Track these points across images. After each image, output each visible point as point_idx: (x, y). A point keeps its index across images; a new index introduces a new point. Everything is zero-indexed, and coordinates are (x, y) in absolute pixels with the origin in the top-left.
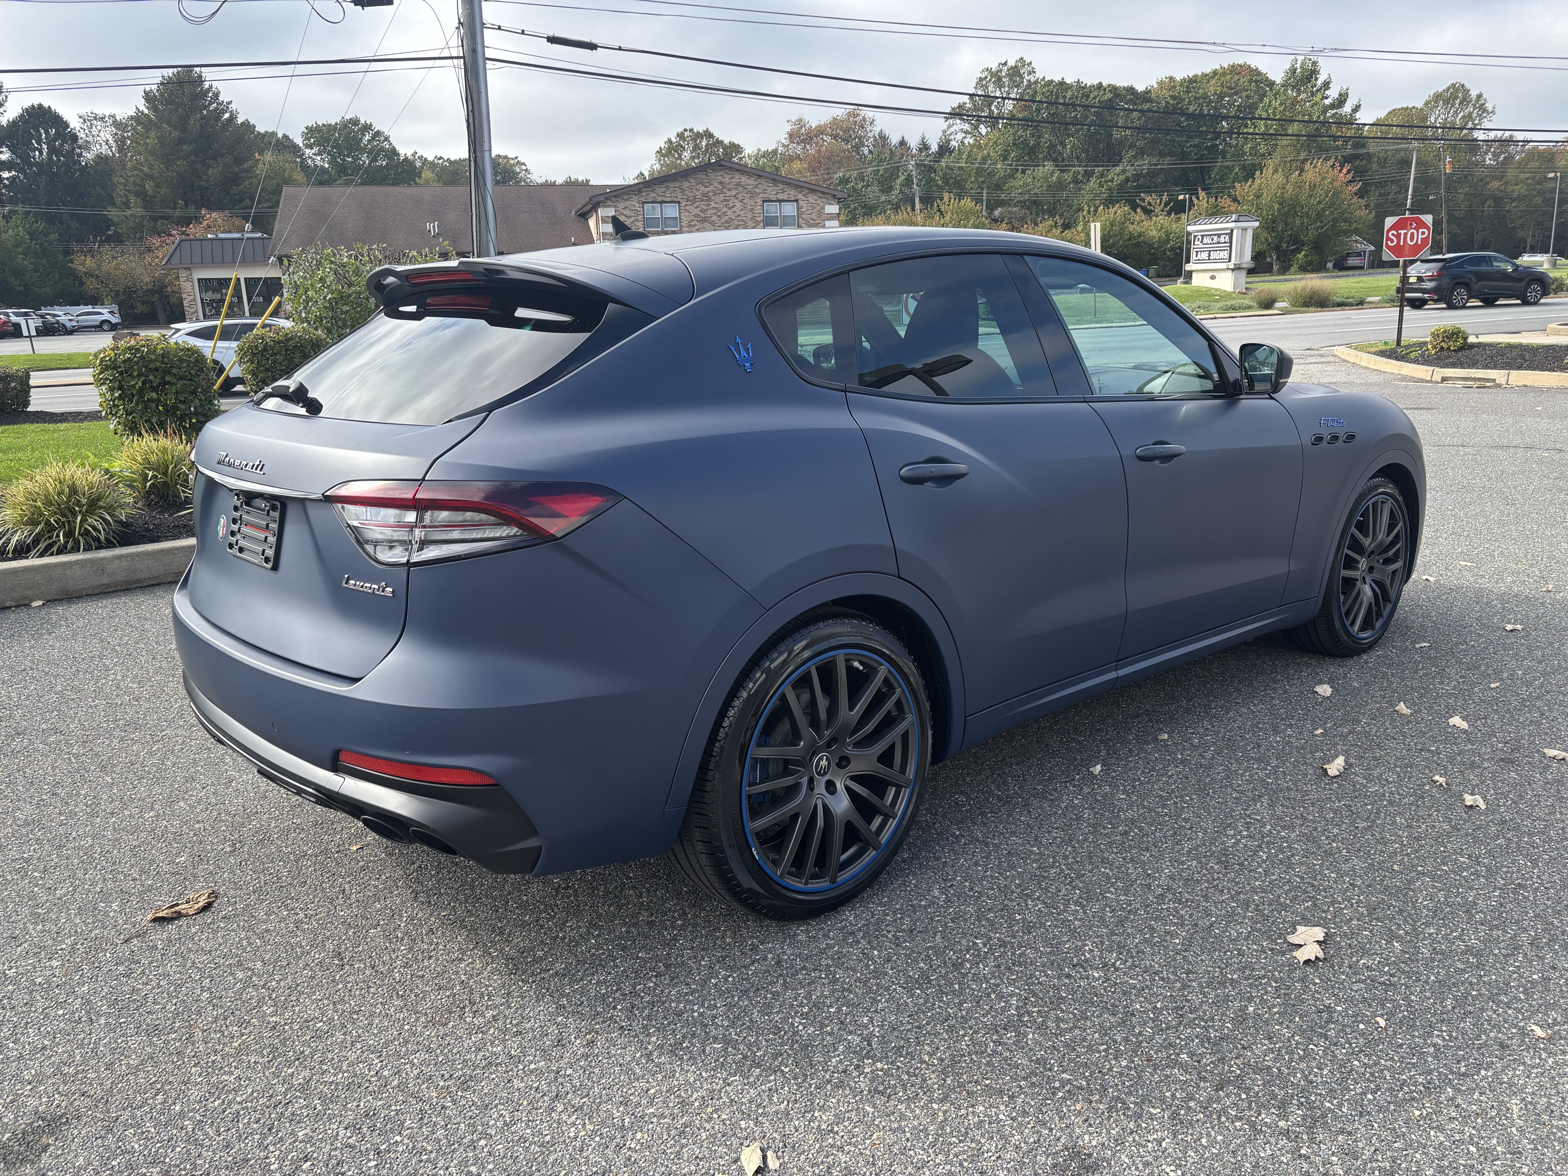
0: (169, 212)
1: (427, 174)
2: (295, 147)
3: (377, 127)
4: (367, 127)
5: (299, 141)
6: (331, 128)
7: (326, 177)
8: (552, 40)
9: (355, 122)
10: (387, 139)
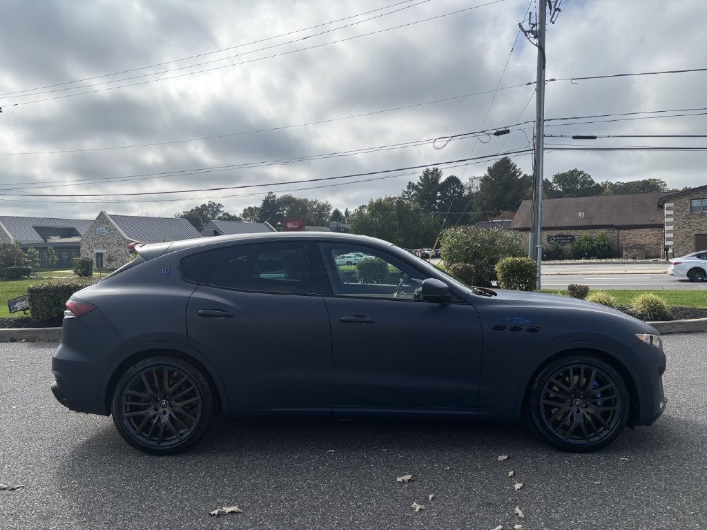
0: (491, 212)
1: (608, 190)
2: (550, 183)
3: (585, 172)
4: (581, 173)
5: (551, 180)
6: (564, 175)
7: (560, 194)
8: (575, 137)
9: (575, 171)
10: (589, 177)
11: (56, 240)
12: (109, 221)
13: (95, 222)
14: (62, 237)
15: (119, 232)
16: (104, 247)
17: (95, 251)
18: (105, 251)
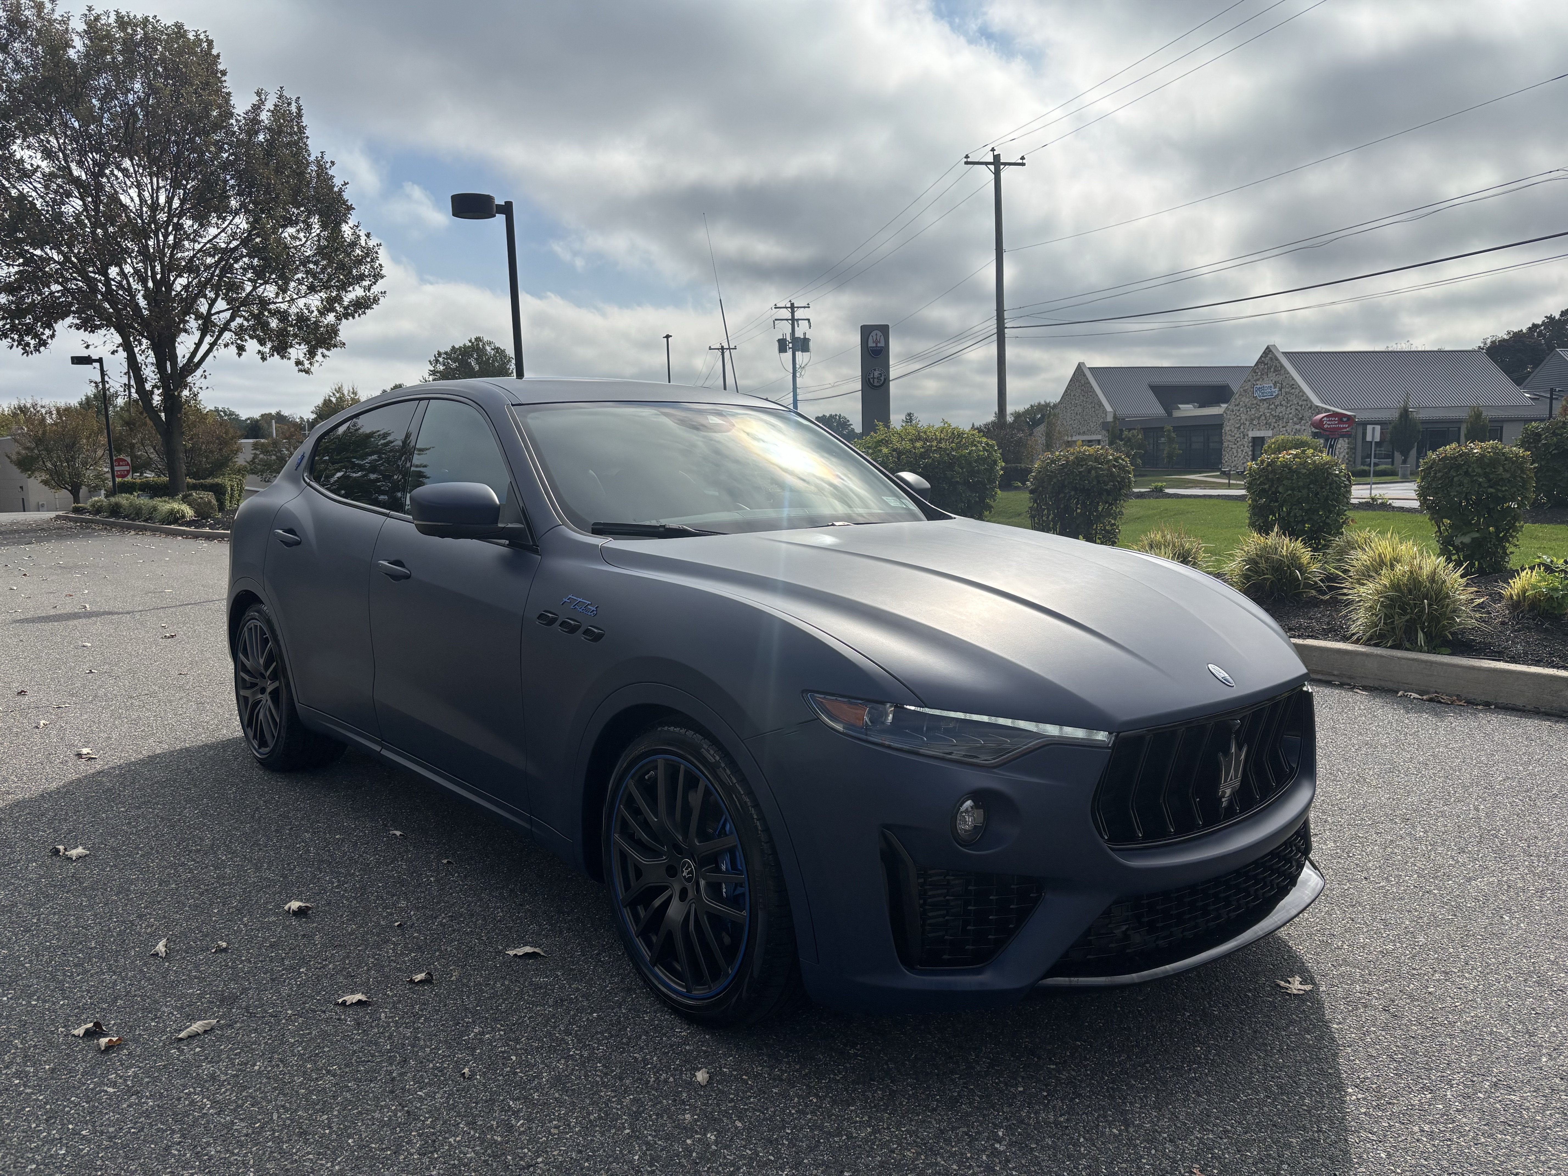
11: (1187, 410)
12: (1282, 366)
13: (1254, 369)
14: (1202, 406)
15: (1301, 391)
16: (1268, 425)
17: (1251, 434)
18: (1269, 433)
